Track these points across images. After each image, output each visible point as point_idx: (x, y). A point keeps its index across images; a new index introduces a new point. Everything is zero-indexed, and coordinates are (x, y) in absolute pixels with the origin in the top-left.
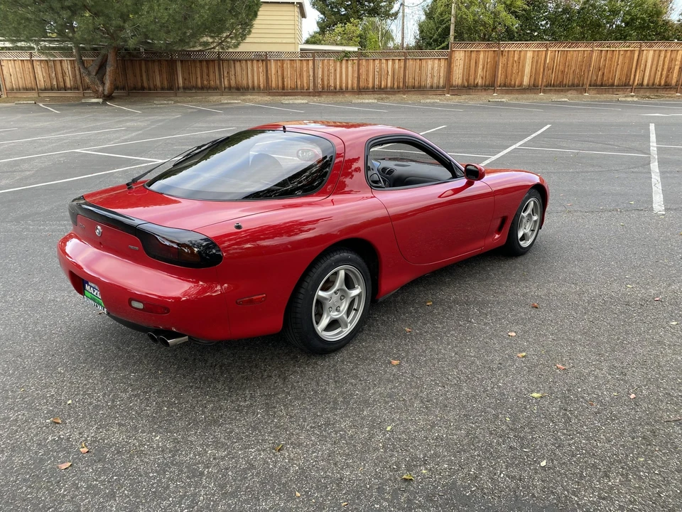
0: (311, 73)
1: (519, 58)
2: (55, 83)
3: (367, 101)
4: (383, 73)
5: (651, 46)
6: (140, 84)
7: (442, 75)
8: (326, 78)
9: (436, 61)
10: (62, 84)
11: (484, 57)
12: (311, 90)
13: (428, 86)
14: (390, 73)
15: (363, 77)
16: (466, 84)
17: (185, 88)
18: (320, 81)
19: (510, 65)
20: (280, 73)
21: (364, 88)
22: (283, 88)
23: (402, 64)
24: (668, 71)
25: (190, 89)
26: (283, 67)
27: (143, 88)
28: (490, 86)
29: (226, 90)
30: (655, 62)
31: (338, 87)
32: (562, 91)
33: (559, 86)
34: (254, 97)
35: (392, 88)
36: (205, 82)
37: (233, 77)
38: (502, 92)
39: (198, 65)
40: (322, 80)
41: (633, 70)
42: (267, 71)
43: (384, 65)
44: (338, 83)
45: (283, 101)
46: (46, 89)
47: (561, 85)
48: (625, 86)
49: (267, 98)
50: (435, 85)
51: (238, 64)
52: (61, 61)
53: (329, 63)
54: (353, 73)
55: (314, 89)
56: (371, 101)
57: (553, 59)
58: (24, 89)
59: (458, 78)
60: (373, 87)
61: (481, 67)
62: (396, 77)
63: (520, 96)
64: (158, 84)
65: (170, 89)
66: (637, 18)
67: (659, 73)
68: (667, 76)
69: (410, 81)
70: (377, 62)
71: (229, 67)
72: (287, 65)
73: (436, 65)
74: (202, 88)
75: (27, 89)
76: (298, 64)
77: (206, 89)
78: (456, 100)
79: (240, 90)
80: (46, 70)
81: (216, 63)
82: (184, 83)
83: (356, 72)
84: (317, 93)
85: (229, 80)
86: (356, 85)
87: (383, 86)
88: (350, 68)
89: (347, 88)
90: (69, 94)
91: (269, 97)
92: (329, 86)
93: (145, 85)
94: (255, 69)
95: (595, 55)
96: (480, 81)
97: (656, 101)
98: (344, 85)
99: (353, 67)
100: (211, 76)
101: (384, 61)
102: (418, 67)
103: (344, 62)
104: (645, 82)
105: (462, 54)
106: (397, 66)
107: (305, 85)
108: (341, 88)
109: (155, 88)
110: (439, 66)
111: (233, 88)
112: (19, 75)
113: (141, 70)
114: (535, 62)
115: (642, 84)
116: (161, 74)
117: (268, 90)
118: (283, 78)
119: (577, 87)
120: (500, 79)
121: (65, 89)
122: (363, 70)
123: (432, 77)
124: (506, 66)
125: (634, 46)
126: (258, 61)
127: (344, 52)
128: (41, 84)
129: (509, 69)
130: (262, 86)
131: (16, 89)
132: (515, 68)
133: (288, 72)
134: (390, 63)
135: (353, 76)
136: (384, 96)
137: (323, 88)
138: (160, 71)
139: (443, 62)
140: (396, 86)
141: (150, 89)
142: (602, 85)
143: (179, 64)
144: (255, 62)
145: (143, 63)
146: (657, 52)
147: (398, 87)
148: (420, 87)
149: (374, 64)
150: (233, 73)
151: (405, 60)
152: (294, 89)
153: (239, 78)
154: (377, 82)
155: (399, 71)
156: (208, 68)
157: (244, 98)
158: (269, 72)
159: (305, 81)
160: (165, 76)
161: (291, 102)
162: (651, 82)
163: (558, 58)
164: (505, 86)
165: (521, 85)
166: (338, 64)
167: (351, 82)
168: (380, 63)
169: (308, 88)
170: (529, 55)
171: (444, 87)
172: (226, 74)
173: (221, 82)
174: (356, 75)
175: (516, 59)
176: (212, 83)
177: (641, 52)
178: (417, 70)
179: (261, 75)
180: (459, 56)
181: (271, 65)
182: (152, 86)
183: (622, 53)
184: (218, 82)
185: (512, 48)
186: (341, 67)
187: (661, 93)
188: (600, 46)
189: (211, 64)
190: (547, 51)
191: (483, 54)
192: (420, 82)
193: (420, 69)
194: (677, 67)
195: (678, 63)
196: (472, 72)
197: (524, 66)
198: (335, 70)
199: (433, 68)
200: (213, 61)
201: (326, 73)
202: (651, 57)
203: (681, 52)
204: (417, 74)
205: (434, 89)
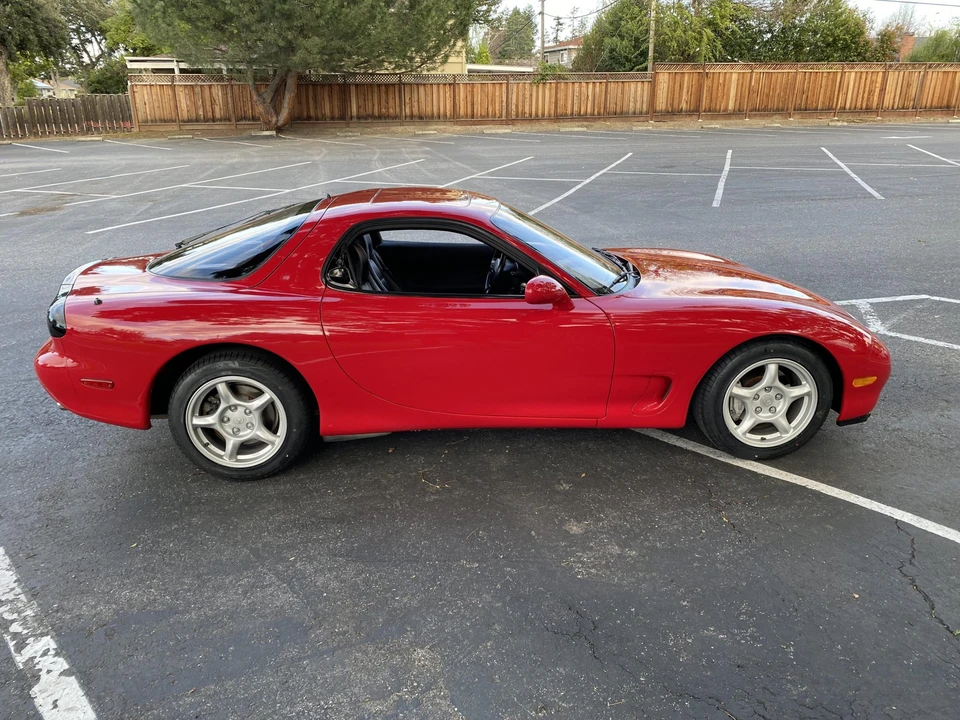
0: (504, 99)
1: (725, 81)
2: (201, 113)
4: (583, 98)
5: (853, 68)
6: (305, 113)
7: (645, 99)
8: (520, 105)
9: (639, 84)
10: (210, 115)
11: (689, 79)
12: (504, 118)
13: (631, 109)
14: (590, 98)
15: (561, 103)
16: (670, 109)
17: (359, 118)
18: (514, 107)
19: (715, 85)
20: (469, 99)
21: (561, 115)
22: (474, 116)
23: (604, 87)
24: (869, 94)
25: (366, 118)
26: (473, 91)
27: (309, 118)
28: (695, 111)
29: (408, 119)
30: (857, 85)
31: (534, 114)
32: (767, 115)
33: (763, 111)
35: (593, 114)
36: (383, 110)
37: (416, 104)
38: (707, 118)
39: (376, 89)
40: (517, 106)
41: (836, 93)
42: (454, 97)
43: (584, 89)
44: (534, 110)
46: (189, 121)
47: (766, 109)
48: (829, 110)
50: (637, 111)
51: (422, 89)
52: (210, 86)
53: (524, 87)
54: (550, 98)
55: (506, 117)
57: (758, 81)
58: (161, 120)
59: (661, 104)
60: (572, 114)
61: (685, 90)
62: (596, 102)
63: (728, 122)
64: (328, 112)
65: (343, 118)
67: (861, 95)
68: (868, 99)
69: (611, 107)
70: (577, 85)
71: (411, 92)
72: (477, 89)
73: (639, 89)
74: (380, 117)
75: (165, 121)
76: (490, 87)
77: (383, 118)
78: (666, 126)
79: (423, 118)
80: (190, 97)
81: (398, 88)
82: (358, 111)
83: (554, 96)
84: (509, 121)
85: (411, 108)
86: (552, 112)
87: (582, 113)
88: (547, 92)
89: (543, 115)
90: (217, 126)
92: (524, 113)
93: (312, 113)
94: (441, 94)
95: (799, 77)
96: (684, 106)
97: (862, 125)
98: (540, 112)
99: (550, 92)
100: (391, 103)
101: (584, 84)
102: (620, 90)
103: (541, 85)
104: (848, 106)
105: (667, 76)
106: (597, 89)
107: (497, 112)
108: (537, 115)
109: (324, 117)
110: (643, 90)
111: (416, 117)
112: (156, 105)
113: (307, 97)
114: (741, 85)
115: (844, 108)
116: (331, 102)
117: (455, 118)
118: (473, 105)
119: (781, 111)
120: (705, 103)
121: (214, 120)
122: (561, 95)
123: (635, 101)
124: (710, 90)
125: (836, 68)
126: (445, 84)
128: (185, 115)
129: (714, 92)
130: (448, 114)
131: (152, 121)
132: (720, 91)
133: (478, 99)
134: (591, 86)
135: (550, 102)
137: (517, 115)
138: (331, 97)
139: (646, 86)
140: (596, 112)
141: (317, 119)
142: (806, 109)
143: (353, 88)
145: (311, 87)
146: (859, 74)
147: (599, 114)
148: (622, 113)
149: (573, 88)
150: (416, 99)
151: (607, 83)
152: (484, 117)
153: (423, 105)
154: (576, 108)
155: (600, 96)
156: (387, 93)
158: (457, 98)
159: (497, 108)
160: (336, 103)
162: (853, 106)
163: (763, 80)
164: (710, 111)
165: (726, 109)
166: (535, 88)
167: (548, 108)
168: (580, 87)
169: (501, 116)
170: (735, 76)
171: (647, 113)
172: (407, 100)
173: (401, 110)
174: (553, 100)
175: (721, 81)
176: (391, 111)
177: (843, 73)
178: (619, 95)
179: (448, 101)
180: (663, 78)
181: (459, 89)
182: (320, 116)
183: (825, 75)
184: (398, 110)
185: (718, 69)
186: (537, 91)
187: (864, 117)
188: (804, 67)
189: (391, 88)
190: (752, 73)
191: (688, 75)
192: (622, 107)
193: (622, 93)
194: (877, 90)
195: (878, 85)
196: (677, 96)
197: (729, 90)
198: (531, 95)
199: (636, 92)
200: (393, 85)
201: (521, 98)
202: (853, 79)
203: (881, 74)
204: (619, 99)
205: (637, 115)
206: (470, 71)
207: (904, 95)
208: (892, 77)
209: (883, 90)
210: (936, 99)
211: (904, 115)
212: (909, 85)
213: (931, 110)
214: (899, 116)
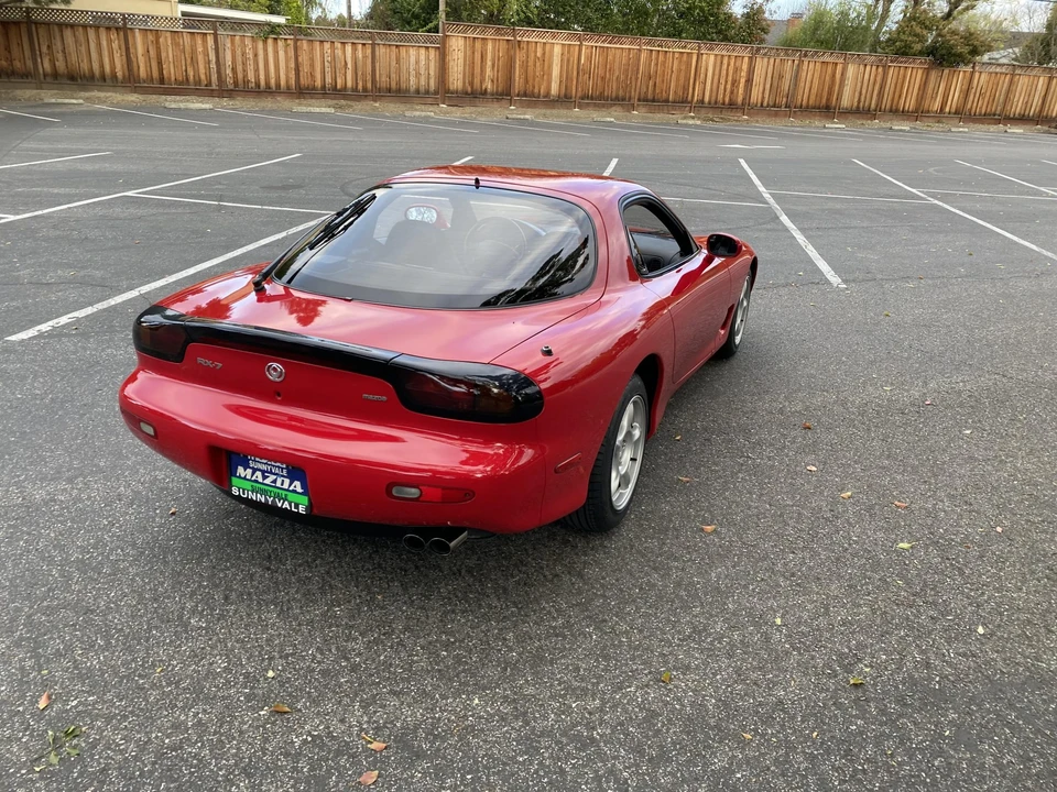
0: (212, 57)
1: (544, 54)
3: (318, 110)
4: (338, 66)
5: (711, 49)
7: (432, 73)
8: (239, 68)
9: (423, 51)
11: (494, 48)
12: (214, 87)
13: (412, 89)
14: (349, 66)
15: (305, 69)
16: (469, 89)
18: (229, 71)
19: (531, 63)
20: (153, 53)
21: (308, 88)
22: (162, 80)
23: (369, 51)
24: (733, 84)
26: (157, 42)
28: (504, 95)
29: (49, 79)
30: (717, 72)
31: (263, 83)
32: (603, 106)
33: (598, 99)
34: (109, 94)
35: (355, 89)
37: (60, 56)
38: (523, 104)
40: (234, 70)
41: (692, 81)
42: (127, 49)
43: (339, 52)
44: (262, 77)
45: (167, 104)
47: (601, 97)
48: (683, 103)
49: (134, 98)
50: (422, 89)
51: (68, 33)
53: (243, 42)
54: (287, 61)
55: (220, 85)
56: (324, 110)
57: (589, 58)
59: (456, 80)
60: (324, 87)
61: (489, 63)
62: (360, 73)
63: (548, 112)
66: (696, 7)
67: (722, 87)
68: (732, 92)
69: (383, 81)
70: (327, 46)
71: (50, 37)
72: (166, 40)
73: (422, 57)
77: (5, 75)
78: (457, 114)
79: (76, 79)
81: (24, 29)
83: (293, 60)
84: (223, 91)
85: (53, 61)
86: (293, 82)
87: (339, 87)
88: (281, 54)
89: (278, 86)
91: (136, 95)
92: (246, 82)
94: (104, 43)
95: (643, 56)
96: (489, 85)
97: (721, 126)
98: (273, 82)
99: (286, 52)
100: (15, 53)
101: (338, 45)
102: (394, 57)
103: (270, 41)
104: (707, 99)
105: (461, 42)
106: (360, 54)
107: (203, 77)
108: (268, 85)
110: (428, 58)
111: (62, 76)
114: (565, 62)
115: (702, 101)
117: (131, 82)
118: (160, 63)
119: (622, 101)
120: (518, 83)
122: (304, 58)
123: (418, 75)
124: (525, 66)
125: (691, 47)
126: (108, 29)
127: (268, 24)
129: (530, 69)
130: (119, 74)
132: (538, 69)
133: (169, 53)
134: (349, 48)
135: (287, 67)
136: (343, 102)
137: (236, 83)
139: (432, 53)
140: (360, 87)
142: (653, 101)
144: (102, 31)
146: (719, 57)
147: (365, 89)
148: (399, 90)
149: (322, 50)
150: (60, 48)
151: (373, 45)
152: (181, 83)
153: (74, 58)
154: (329, 80)
155: (365, 64)
156: (6, 36)
157: (87, 94)
158: (132, 50)
159: (202, 71)
161: (182, 105)
162: (713, 99)
163: (596, 58)
164: (525, 95)
165: (548, 94)
166: (260, 45)
167: (285, 76)
168: (333, 48)
169: (210, 84)
170: (557, 50)
171: (436, 93)
172: (44, 49)
173: (35, 63)
174: (293, 65)
175: (539, 54)
176: (18, 64)
177: (699, 55)
178: (394, 63)
179: (117, 56)
180: (457, 44)
181: (134, 37)
183: (677, 55)
184: (29, 63)
185: (533, 37)
186: (265, 50)
187: (726, 115)
188: (648, 43)
189: (13, 31)
190: (580, 46)
191: (493, 45)
192: (398, 83)
193: (398, 61)
194: (743, 81)
195: (744, 74)
196: (477, 70)
197: (550, 66)
198: (256, 55)
199: (417, 62)
200: (17, 23)
201: (239, 59)
202: (712, 64)
203: (746, 59)
204: (393, 70)
205: (421, 96)
206: (184, 14)
207: (775, 89)
208: (761, 65)
209: (749, 81)
210: (813, 97)
211: (776, 114)
212: (781, 77)
213: (807, 110)
214: (769, 115)
